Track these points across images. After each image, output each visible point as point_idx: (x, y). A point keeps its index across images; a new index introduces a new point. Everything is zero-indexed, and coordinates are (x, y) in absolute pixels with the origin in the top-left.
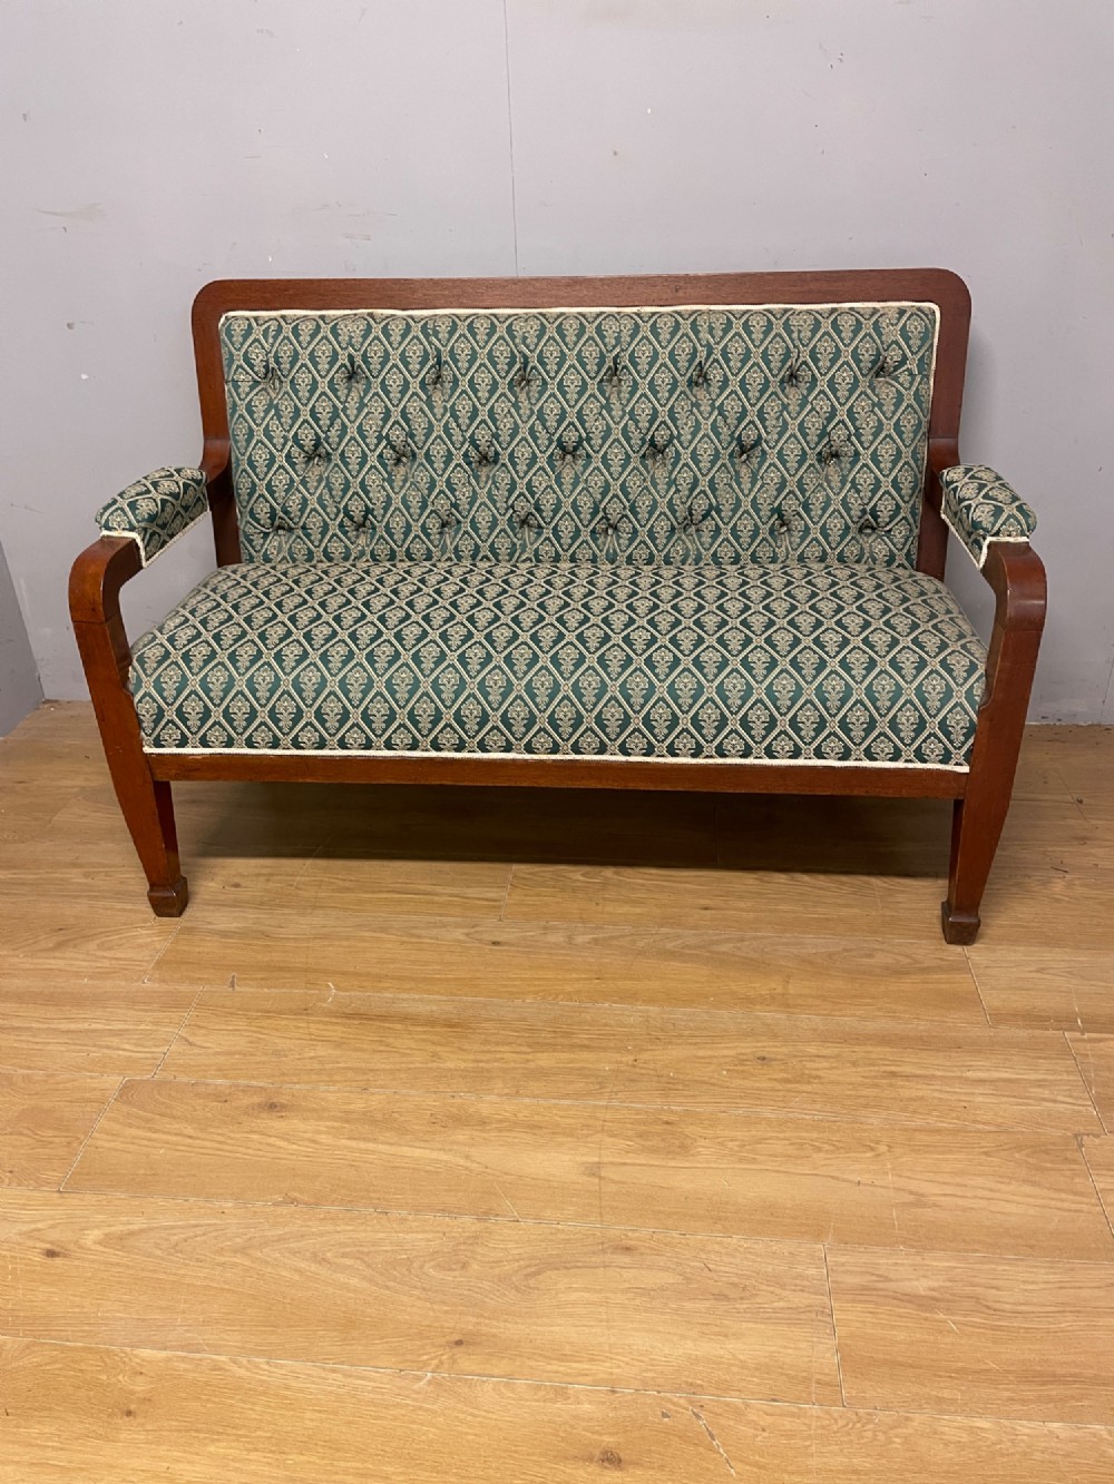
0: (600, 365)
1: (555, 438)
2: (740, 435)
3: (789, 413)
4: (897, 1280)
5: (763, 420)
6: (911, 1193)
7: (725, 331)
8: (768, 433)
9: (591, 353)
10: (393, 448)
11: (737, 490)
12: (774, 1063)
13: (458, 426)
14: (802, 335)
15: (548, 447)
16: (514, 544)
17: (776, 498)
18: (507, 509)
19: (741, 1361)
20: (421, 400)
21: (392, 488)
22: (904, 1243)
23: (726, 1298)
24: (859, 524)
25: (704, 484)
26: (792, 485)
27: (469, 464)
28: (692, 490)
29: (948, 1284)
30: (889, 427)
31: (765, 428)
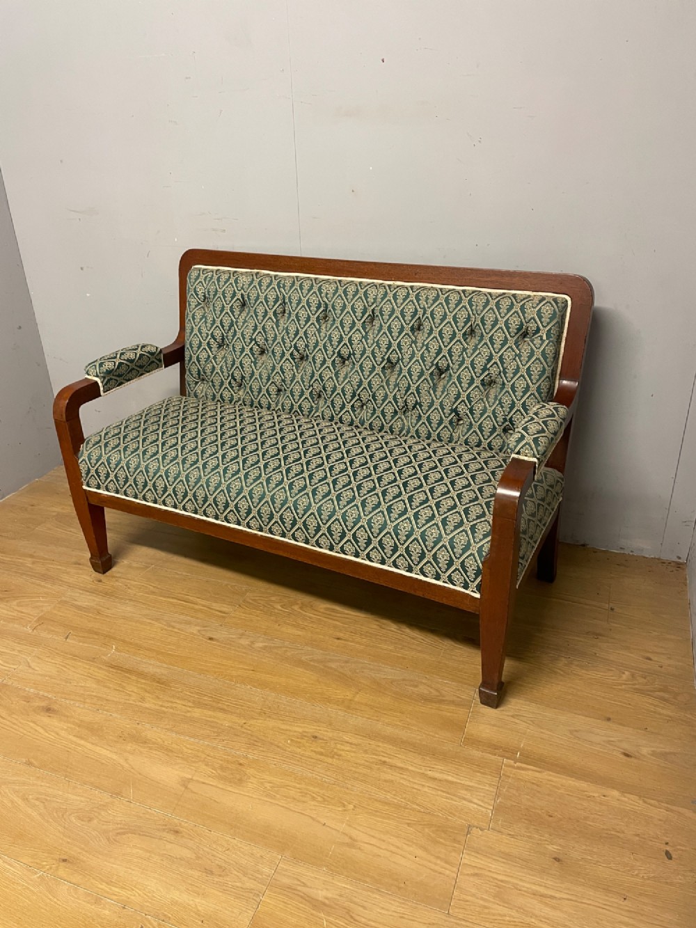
0: (363, 314)
1: (336, 351)
2: (438, 363)
3: (467, 354)
4: (311, 888)
5: (451, 356)
6: (351, 838)
7: (435, 301)
8: (453, 364)
9: (359, 306)
10: (258, 345)
11: (433, 395)
12: (321, 741)
13: (289, 338)
14: (478, 308)
15: (332, 356)
16: (312, 407)
17: (454, 403)
18: (309, 387)
19: (198, 910)
20: (273, 322)
21: (256, 367)
22: (327, 866)
23: (212, 873)
24: (502, 427)
25: (413, 389)
26: (464, 396)
27: (294, 359)
28: (407, 391)
29: (338, 897)
30: (523, 371)
31: (452, 361)
